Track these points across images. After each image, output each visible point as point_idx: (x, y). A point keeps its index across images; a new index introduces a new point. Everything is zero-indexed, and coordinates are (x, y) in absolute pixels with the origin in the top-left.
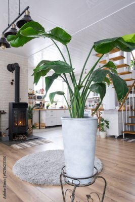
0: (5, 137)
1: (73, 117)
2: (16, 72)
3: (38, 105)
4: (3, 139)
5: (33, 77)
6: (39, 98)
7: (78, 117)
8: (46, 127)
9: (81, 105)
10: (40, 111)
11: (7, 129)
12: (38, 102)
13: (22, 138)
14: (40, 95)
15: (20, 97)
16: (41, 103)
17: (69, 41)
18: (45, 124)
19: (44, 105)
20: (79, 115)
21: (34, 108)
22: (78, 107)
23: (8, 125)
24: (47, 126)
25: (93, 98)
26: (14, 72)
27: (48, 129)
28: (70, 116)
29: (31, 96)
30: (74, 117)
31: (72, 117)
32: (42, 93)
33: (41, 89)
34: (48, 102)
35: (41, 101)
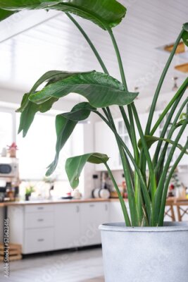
1: (132, 223)
5: (19, 114)
7: (148, 224)
8: (26, 257)
9: (156, 191)
10: (6, 209)
14: (7, 161)
16: (9, 184)
17: (118, 21)
18: (20, 246)
19: (17, 189)
20: (151, 217)
22: (147, 196)
24: (26, 251)
27: (29, 262)
28: (123, 220)
30: (135, 224)
31: (128, 224)
32: (13, 156)
33: (10, 144)
34: (29, 180)
35: (8, 180)
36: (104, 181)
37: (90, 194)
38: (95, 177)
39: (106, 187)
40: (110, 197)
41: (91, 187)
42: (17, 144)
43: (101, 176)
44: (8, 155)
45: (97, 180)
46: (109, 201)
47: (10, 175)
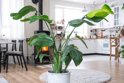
0: (32, 60)
2: (39, 3)
3: (59, 35)
4: (30, 62)
6: (60, 28)
11: (33, 55)
12: (59, 32)
13: (45, 62)
14: (61, 25)
15: (43, 27)
16: (62, 33)
19: (64, 35)
21: (56, 38)
23: (34, 51)
25: (114, 28)
26: (38, 4)
29: (52, 26)
32: (63, 24)
33: (62, 20)
34: (68, 32)
35: (62, 32)
36: (94, 32)
37: (90, 37)
38: (91, 31)
39: (95, 35)
40: (96, 38)
41: (90, 34)
42: (65, 20)
43: (94, 31)
44: (61, 23)
45: (92, 32)
46: (96, 39)
47: (62, 30)
